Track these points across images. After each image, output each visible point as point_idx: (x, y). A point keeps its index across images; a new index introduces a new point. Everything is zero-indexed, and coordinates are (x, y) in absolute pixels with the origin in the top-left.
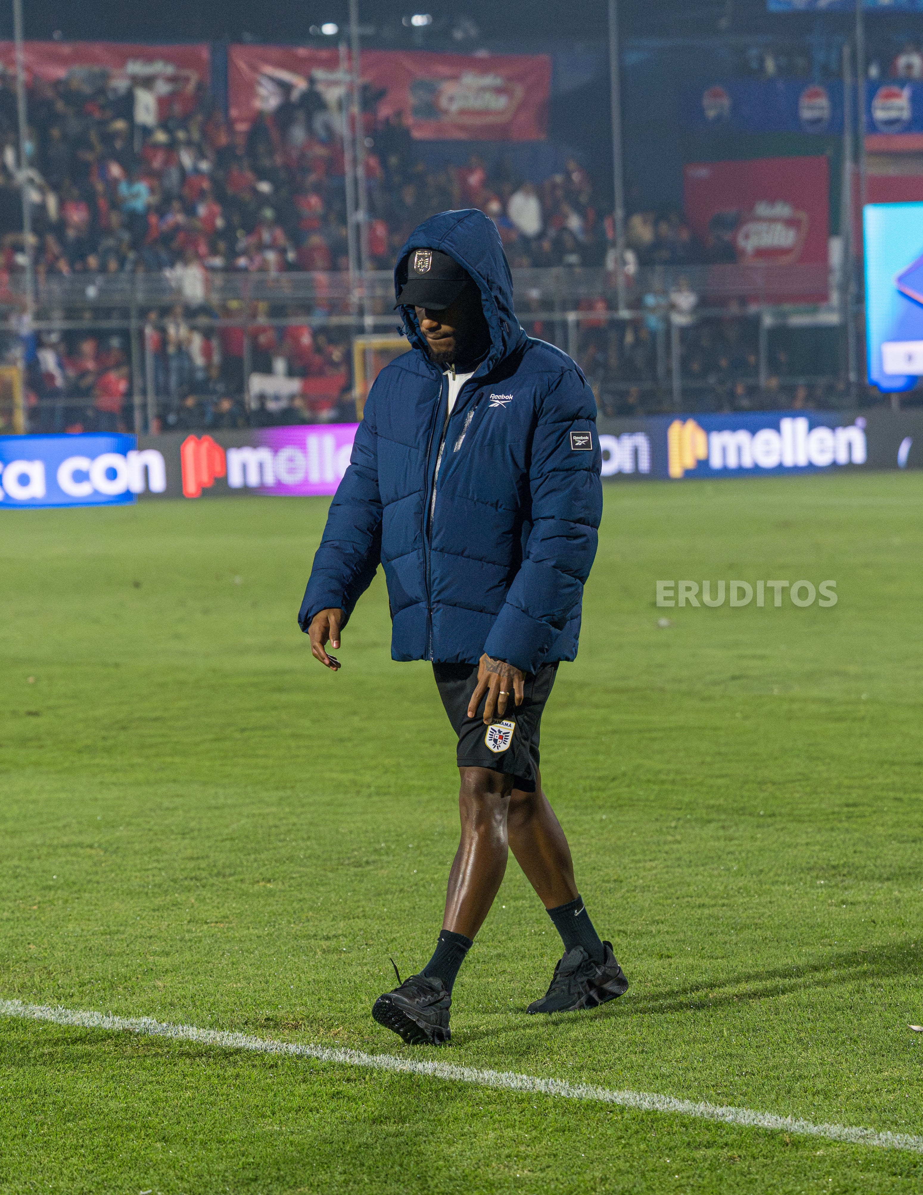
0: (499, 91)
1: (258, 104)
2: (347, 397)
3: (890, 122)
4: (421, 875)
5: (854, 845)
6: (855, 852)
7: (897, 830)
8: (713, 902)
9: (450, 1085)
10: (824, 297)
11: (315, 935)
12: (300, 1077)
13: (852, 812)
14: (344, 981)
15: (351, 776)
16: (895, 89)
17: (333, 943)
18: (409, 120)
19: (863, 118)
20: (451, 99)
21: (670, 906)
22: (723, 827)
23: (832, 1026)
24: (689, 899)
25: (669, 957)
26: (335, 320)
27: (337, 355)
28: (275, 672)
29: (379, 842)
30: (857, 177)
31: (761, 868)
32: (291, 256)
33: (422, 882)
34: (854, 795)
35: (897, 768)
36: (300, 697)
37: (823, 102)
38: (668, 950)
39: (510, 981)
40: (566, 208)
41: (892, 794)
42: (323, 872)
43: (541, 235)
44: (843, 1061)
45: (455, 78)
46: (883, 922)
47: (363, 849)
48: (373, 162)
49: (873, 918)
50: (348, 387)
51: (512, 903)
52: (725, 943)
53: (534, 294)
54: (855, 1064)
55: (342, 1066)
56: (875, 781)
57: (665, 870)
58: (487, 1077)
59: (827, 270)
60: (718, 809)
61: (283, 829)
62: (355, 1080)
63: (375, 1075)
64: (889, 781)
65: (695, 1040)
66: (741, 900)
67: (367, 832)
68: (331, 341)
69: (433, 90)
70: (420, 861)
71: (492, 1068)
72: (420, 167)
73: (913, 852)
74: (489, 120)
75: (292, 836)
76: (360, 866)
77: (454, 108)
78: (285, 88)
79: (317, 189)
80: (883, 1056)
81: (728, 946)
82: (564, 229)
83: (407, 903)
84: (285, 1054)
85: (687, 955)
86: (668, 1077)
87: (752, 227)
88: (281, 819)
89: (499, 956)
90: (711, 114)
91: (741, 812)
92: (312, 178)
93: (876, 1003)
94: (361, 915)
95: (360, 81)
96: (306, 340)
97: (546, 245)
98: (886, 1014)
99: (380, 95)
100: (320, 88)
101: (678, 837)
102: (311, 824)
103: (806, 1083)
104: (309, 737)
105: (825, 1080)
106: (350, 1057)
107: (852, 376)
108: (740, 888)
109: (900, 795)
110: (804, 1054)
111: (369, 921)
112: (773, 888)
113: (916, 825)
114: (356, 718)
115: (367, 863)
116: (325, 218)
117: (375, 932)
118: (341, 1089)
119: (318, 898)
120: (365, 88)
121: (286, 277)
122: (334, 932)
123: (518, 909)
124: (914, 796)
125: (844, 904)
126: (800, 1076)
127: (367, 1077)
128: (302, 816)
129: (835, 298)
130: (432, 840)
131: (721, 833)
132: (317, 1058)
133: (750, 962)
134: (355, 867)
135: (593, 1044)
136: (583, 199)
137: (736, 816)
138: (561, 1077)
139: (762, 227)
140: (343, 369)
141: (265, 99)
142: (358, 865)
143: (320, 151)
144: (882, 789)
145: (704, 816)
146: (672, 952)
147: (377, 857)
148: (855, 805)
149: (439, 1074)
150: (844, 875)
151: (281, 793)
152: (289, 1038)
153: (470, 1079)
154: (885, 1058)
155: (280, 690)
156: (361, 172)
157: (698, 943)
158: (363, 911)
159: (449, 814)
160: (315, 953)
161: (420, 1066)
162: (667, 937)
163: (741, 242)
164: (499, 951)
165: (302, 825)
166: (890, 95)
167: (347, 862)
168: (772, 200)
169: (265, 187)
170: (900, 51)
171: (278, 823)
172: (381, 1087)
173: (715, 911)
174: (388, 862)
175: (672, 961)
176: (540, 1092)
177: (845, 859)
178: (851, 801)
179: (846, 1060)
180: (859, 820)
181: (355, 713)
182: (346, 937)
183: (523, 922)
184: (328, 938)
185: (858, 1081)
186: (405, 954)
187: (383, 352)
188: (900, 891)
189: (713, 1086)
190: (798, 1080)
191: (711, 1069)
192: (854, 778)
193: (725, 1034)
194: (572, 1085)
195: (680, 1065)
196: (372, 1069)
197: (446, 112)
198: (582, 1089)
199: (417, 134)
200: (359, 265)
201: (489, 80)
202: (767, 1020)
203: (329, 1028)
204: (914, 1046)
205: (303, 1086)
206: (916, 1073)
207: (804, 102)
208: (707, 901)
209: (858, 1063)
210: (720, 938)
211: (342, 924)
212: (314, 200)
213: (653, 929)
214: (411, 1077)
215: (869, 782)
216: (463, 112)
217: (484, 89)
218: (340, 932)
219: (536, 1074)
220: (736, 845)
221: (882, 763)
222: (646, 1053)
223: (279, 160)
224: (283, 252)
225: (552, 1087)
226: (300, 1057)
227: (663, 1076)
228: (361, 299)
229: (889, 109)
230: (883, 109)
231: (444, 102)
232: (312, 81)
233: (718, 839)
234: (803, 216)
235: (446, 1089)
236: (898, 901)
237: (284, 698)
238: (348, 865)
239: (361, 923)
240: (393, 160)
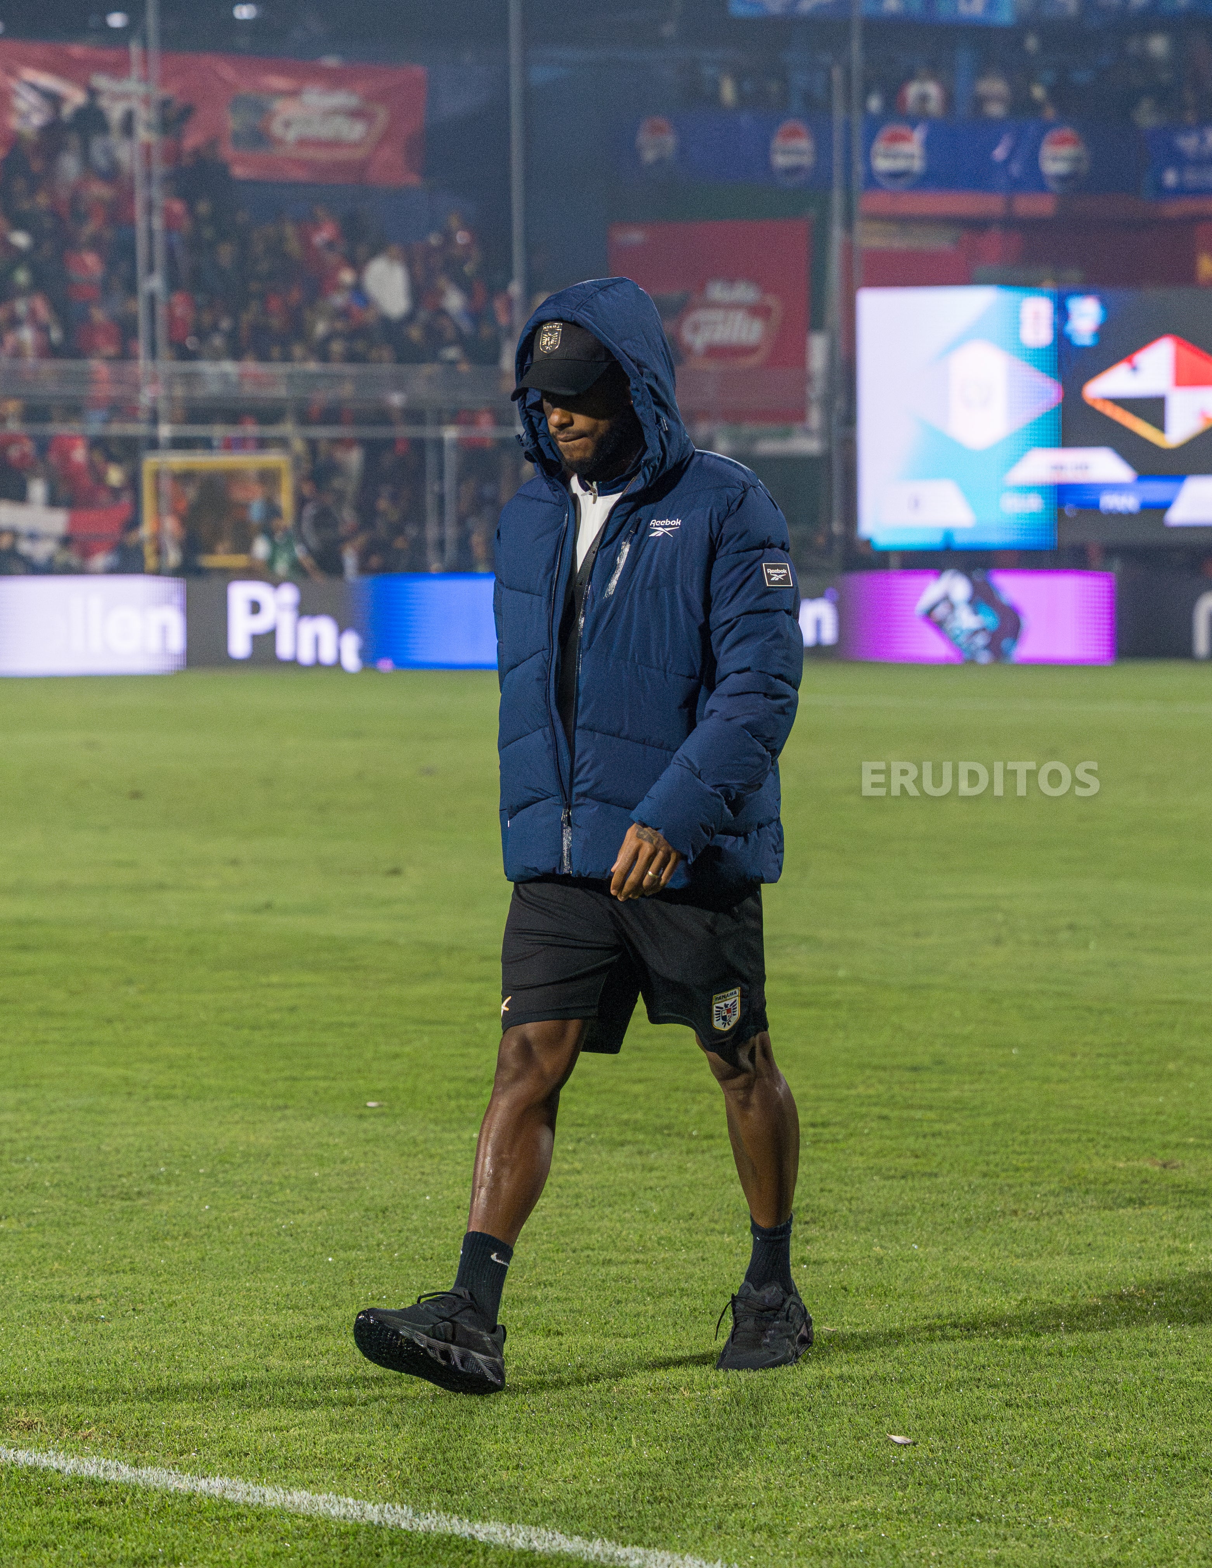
0: (355, 114)
1: (15, 123)
2: (132, 538)
3: (895, 175)
4: (215, 1213)
5: (822, 1180)
6: (822, 1190)
7: (882, 1162)
8: (622, 1258)
9: (245, 1511)
10: (800, 415)
11: (62, 1296)
12: (32, 1498)
13: (821, 1134)
14: (101, 1361)
15: (121, 1071)
16: (902, 129)
17: (87, 1308)
18: (227, 151)
19: (859, 168)
20: (287, 124)
21: (563, 1261)
22: (640, 1153)
23: (783, 1434)
24: (590, 1253)
25: (559, 1333)
26: (117, 429)
27: (115, 476)
28: (20, 923)
29: (157, 1165)
30: (849, 249)
31: (691, 1211)
32: (56, 335)
33: (215, 1224)
34: (824, 1111)
35: (882, 1074)
36: (52, 959)
37: (804, 144)
38: (559, 1324)
39: (335, 1365)
40: (443, 282)
41: (876, 1110)
42: (74, 1207)
43: (410, 318)
44: (797, 1484)
45: (294, 94)
46: (857, 1290)
47: (134, 1175)
48: (178, 207)
49: (845, 1283)
50: (134, 523)
51: (342, 1254)
52: (638, 1315)
53: (396, 399)
54: (813, 1488)
55: (93, 1483)
56: (853, 1092)
57: (557, 1212)
58: (297, 1501)
59: (806, 379)
60: (637, 1127)
61: (21, 1145)
62: (111, 1503)
63: (139, 1496)
64: (871, 1092)
65: (592, 1453)
66: (662, 1255)
67: (140, 1150)
68: (111, 458)
69: (262, 110)
70: (214, 1193)
71: (304, 1487)
72: (242, 217)
73: (903, 1192)
74: (342, 155)
75: (34, 1155)
76: (130, 1199)
77: (291, 135)
78: (54, 100)
79: (96, 244)
80: (852, 1478)
81: (642, 1319)
82: (442, 312)
83: (193, 1253)
84: (13, 1465)
85: (584, 1332)
86: (552, 1503)
87: (701, 316)
88: (18, 1131)
89: (320, 1329)
90: (649, 156)
91: (666, 1132)
92: (90, 228)
93: (844, 1403)
94: (128, 1268)
95: (159, 93)
96: (79, 455)
97: (415, 333)
98: (857, 1418)
99: (187, 113)
100: (104, 102)
101: (578, 1165)
102: (63, 1138)
103: (743, 1514)
104: (63, 1014)
105: (770, 1511)
106: (105, 1470)
107: (837, 527)
108: (661, 1238)
109: (886, 1111)
110: (742, 1474)
111: (140, 1277)
112: (707, 1239)
113: (909, 1153)
114: (132, 990)
115: (139, 1194)
116: (106, 287)
117: (146, 1292)
118: (89, 1515)
119: (68, 1243)
120: (165, 104)
121: (49, 366)
122: (87, 1293)
123: (349, 1264)
124: (905, 1114)
125: (805, 1263)
126: (736, 1505)
127: (128, 1499)
128: (51, 1126)
129: (815, 418)
130: (232, 1164)
131: (638, 1160)
132: (58, 1471)
133: (672, 1342)
134: (123, 1199)
135: (448, 1455)
136: (469, 268)
137: (658, 1137)
138: (402, 1503)
139: (716, 315)
140: (126, 499)
141: (24, 116)
142: (126, 1197)
143: (99, 191)
144: (862, 1104)
145: (615, 1136)
146: (562, 1328)
147: (152, 1186)
148: (824, 1125)
149: (229, 1496)
150: (806, 1223)
151: (21, 1095)
152: (19, 1442)
153: (273, 1504)
154: (854, 1482)
155: (24, 948)
156: (158, 223)
157: (600, 1314)
158: (131, 1263)
159: (259, 1126)
160: (61, 1321)
161: (203, 1483)
162: (558, 1306)
163: (687, 336)
164: (322, 1321)
165: (48, 1139)
166: (896, 138)
167: (110, 1193)
168: (731, 280)
169: (21, 239)
170: (910, 76)
171: (16, 1136)
172: (146, 1514)
173: (625, 1270)
174: (170, 1194)
175: (563, 1339)
176: (372, 1523)
177: (808, 1201)
178: (819, 1120)
179: (801, 1483)
180: (829, 1146)
181: (129, 982)
182: (106, 1299)
183: (356, 1281)
184: (80, 1300)
185: (816, 1513)
186: (188, 1324)
187: (185, 477)
188: (882, 1247)
189: (615, 1517)
190: (732, 1510)
191: (612, 1493)
192: (824, 1086)
193: (634, 1444)
194: (416, 1514)
195: (569, 1486)
196: (135, 1488)
197: (280, 142)
198: (431, 1519)
199: (239, 172)
200: (153, 353)
201: (342, 99)
202: (692, 1425)
203: (77, 1428)
204: (896, 1465)
205: (36, 1510)
206: (897, 1502)
207: (778, 143)
208: (614, 1255)
209: (817, 1487)
210: (631, 1307)
211: (100, 1281)
212: (91, 260)
213: (538, 1293)
214: (189, 1499)
215: (845, 1092)
216: (303, 142)
217: (335, 112)
218: (97, 1292)
219: (367, 1496)
220: (658, 1178)
221: (862, 1067)
222: (523, 1469)
223: (42, 200)
224: (42, 329)
225: (387, 1516)
226: (33, 1470)
227: (544, 1502)
228: (154, 400)
229: (895, 156)
230: (887, 156)
231: (277, 128)
232: (93, 93)
233: (632, 1168)
234: (772, 301)
235: (239, 1517)
236: (879, 1261)
237: (28, 960)
238: (112, 1197)
239: (128, 1280)
240: (203, 207)
